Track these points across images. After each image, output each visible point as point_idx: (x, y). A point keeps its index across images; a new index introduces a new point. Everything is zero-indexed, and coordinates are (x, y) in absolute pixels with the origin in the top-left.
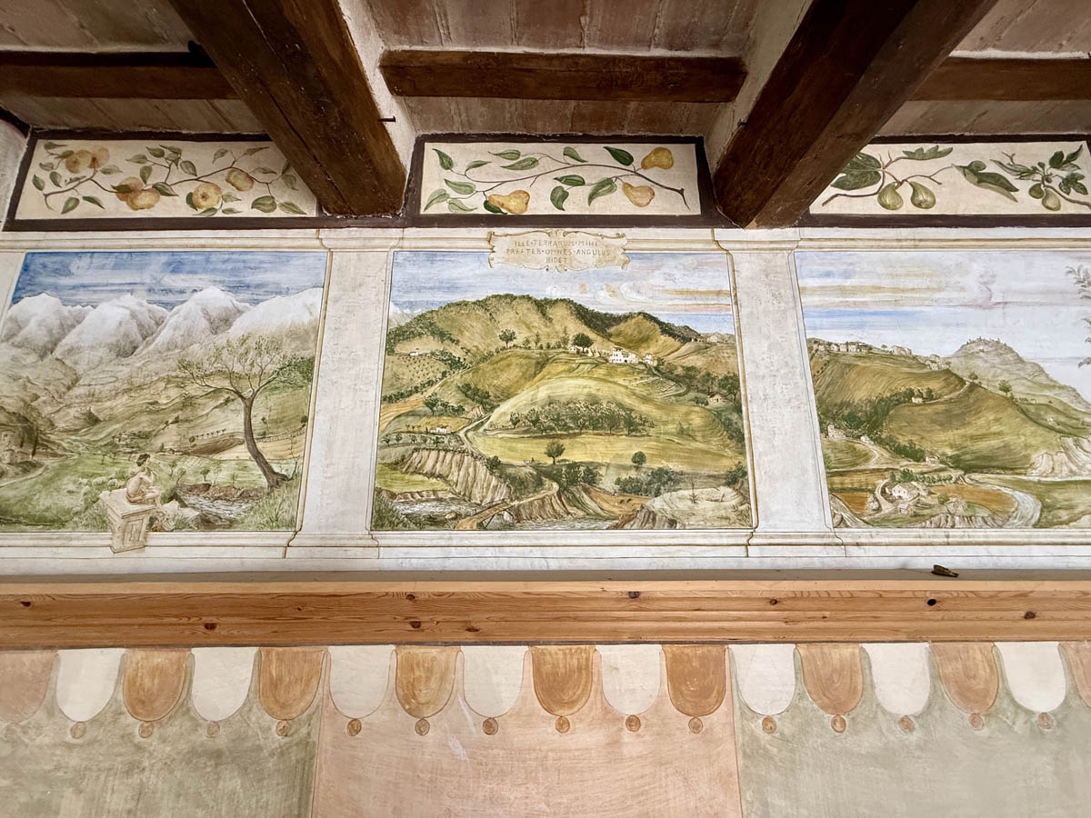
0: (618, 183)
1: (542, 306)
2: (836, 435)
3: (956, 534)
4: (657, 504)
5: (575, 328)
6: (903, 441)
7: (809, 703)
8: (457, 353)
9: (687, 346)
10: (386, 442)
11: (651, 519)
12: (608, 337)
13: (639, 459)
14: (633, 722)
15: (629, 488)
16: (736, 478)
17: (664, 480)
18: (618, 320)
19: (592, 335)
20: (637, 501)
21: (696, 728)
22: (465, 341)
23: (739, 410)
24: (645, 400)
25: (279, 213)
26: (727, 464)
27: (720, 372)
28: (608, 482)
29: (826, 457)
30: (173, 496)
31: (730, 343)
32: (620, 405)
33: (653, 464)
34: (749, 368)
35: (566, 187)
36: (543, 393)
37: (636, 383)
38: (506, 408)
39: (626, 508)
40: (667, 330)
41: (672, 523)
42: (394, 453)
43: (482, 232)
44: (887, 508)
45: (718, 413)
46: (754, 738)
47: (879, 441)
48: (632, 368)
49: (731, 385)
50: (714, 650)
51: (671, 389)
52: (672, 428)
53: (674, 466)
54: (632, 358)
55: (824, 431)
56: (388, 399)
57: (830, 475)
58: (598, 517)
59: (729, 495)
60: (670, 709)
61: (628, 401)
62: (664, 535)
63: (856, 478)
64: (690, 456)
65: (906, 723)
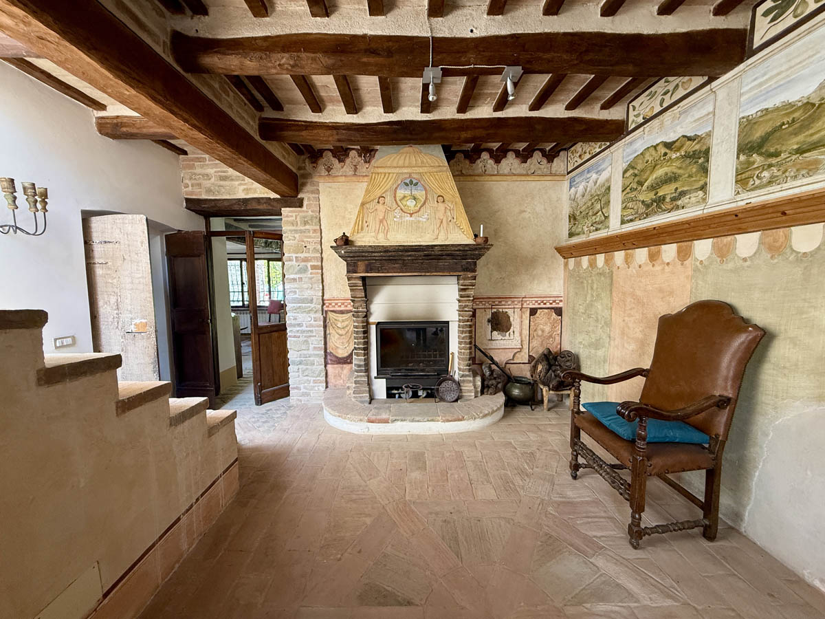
0: (680, 84)
1: (655, 147)
2: (742, 158)
3: (785, 186)
4: (679, 202)
5: (663, 150)
6: (772, 150)
7: (714, 256)
8: (636, 172)
9: (696, 142)
10: (623, 203)
11: (677, 208)
12: (671, 150)
13: (677, 189)
14: (668, 264)
15: (674, 199)
16: (703, 188)
17: (683, 194)
18: (674, 142)
19: (667, 151)
20: (674, 203)
21: (682, 264)
22: (638, 168)
23: (708, 161)
24: (680, 168)
25: (603, 147)
26: (702, 183)
27: (704, 148)
28: (668, 200)
29: (737, 169)
30: (592, 225)
31: (709, 135)
32: (673, 173)
33: (679, 190)
34: (715, 142)
35: (664, 97)
36: (654, 177)
37: (678, 164)
38: (646, 184)
39: (672, 206)
40: (689, 139)
41: (683, 207)
42: (624, 205)
43: (642, 129)
44: (758, 182)
45: (701, 164)
46: (697, 266)
47: (760, 154)
48: (677, 158)
49: (707, 153)
50: (690, 243)
51: (688, 161)
52: (686, 175)
53: (685, 189)
54: (678, 154)
55: (738, 158)
56: (623, 191)
57: (737, 175)
58: (665, 210)
59: (701, 193)
60: (677, 259)
61: (675, 171)
62: (681, 211)
63: (747, 174)
64: (690, 184)
65: (745, 260)
